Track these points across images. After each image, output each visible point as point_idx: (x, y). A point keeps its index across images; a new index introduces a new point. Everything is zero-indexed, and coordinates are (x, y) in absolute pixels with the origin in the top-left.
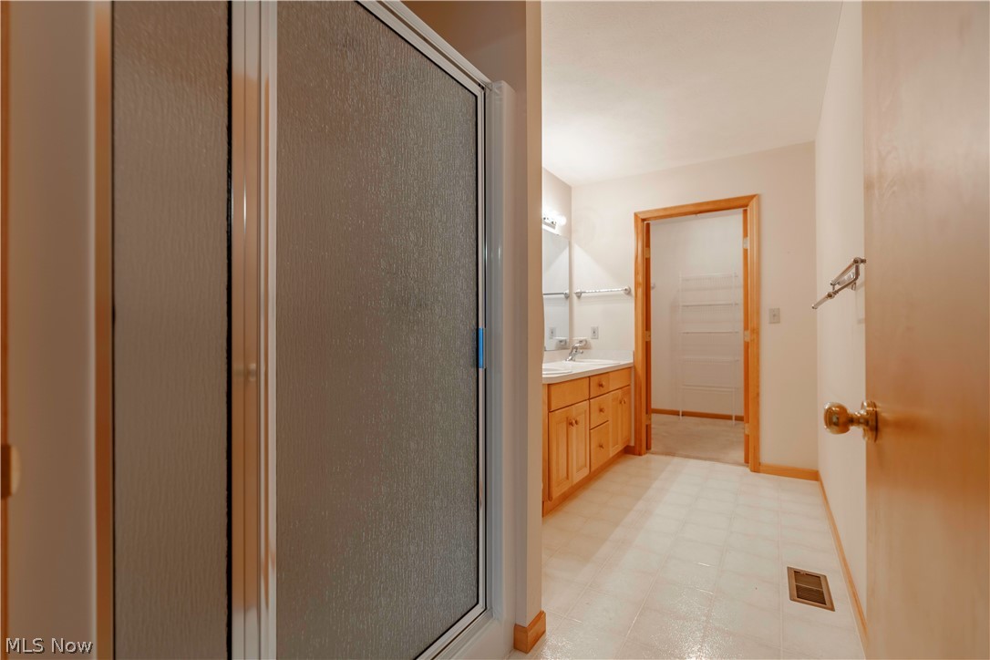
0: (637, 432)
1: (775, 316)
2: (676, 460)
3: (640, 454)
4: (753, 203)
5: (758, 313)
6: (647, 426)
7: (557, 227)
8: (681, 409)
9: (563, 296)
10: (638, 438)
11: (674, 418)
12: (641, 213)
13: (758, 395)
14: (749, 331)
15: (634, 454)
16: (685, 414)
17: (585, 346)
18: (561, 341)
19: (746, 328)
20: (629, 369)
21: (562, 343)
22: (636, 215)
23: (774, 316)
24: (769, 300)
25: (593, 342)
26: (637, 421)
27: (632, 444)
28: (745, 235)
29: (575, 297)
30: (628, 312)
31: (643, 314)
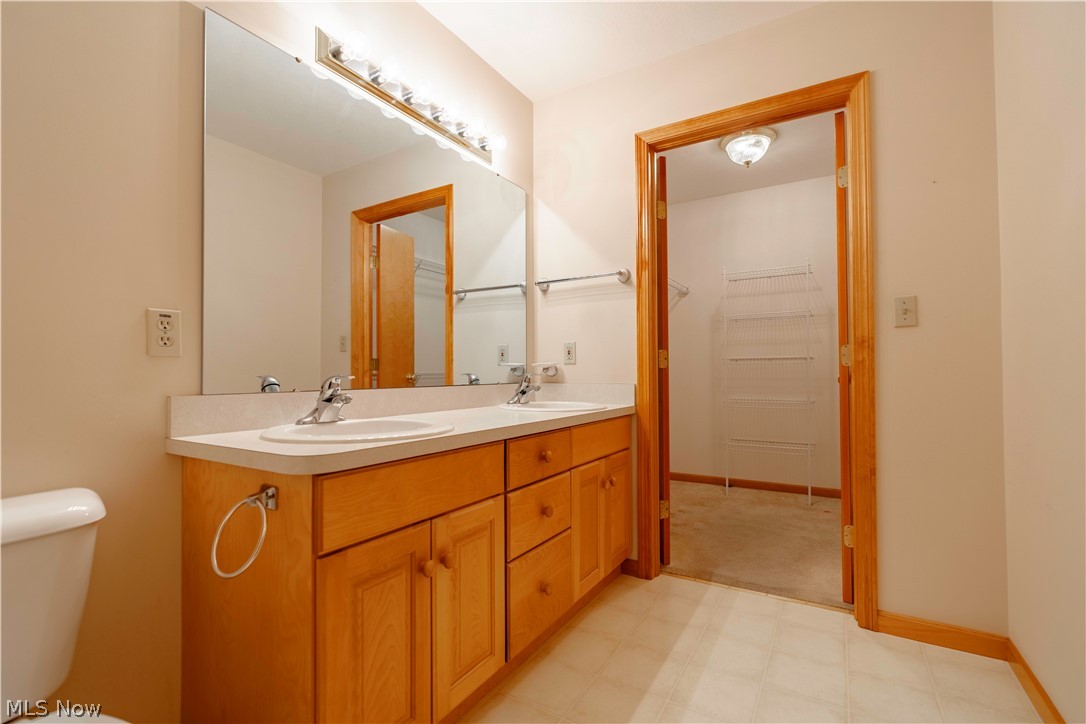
0: (643, 535)
1: (909, 313)
2: (714, 591)
3: (648, 577)
4: (858, 93)
5: (872, 307)
6: (662, 521)
7: (494, 157)
8: (727, 476)
9: (518, 291)
10: (644, 548)
11: (716, 490)
12: (646, 133)
13: (873, 472)
14: (851, 345)
15: (638, 576)
16: (733, 483)
17: (553, 378)
18: (514, 370)
19: (844, 340)
20: (626, 419)
21: (517, 373)
22: (638, 139)
23: (906, 311)
24: (894, 280)
25: (567, 371)
26: (644, 515)
27: (634, 556)
28: (841, 160)
29: (538, 290)
30: (625, 313)
31: (651, 319)
